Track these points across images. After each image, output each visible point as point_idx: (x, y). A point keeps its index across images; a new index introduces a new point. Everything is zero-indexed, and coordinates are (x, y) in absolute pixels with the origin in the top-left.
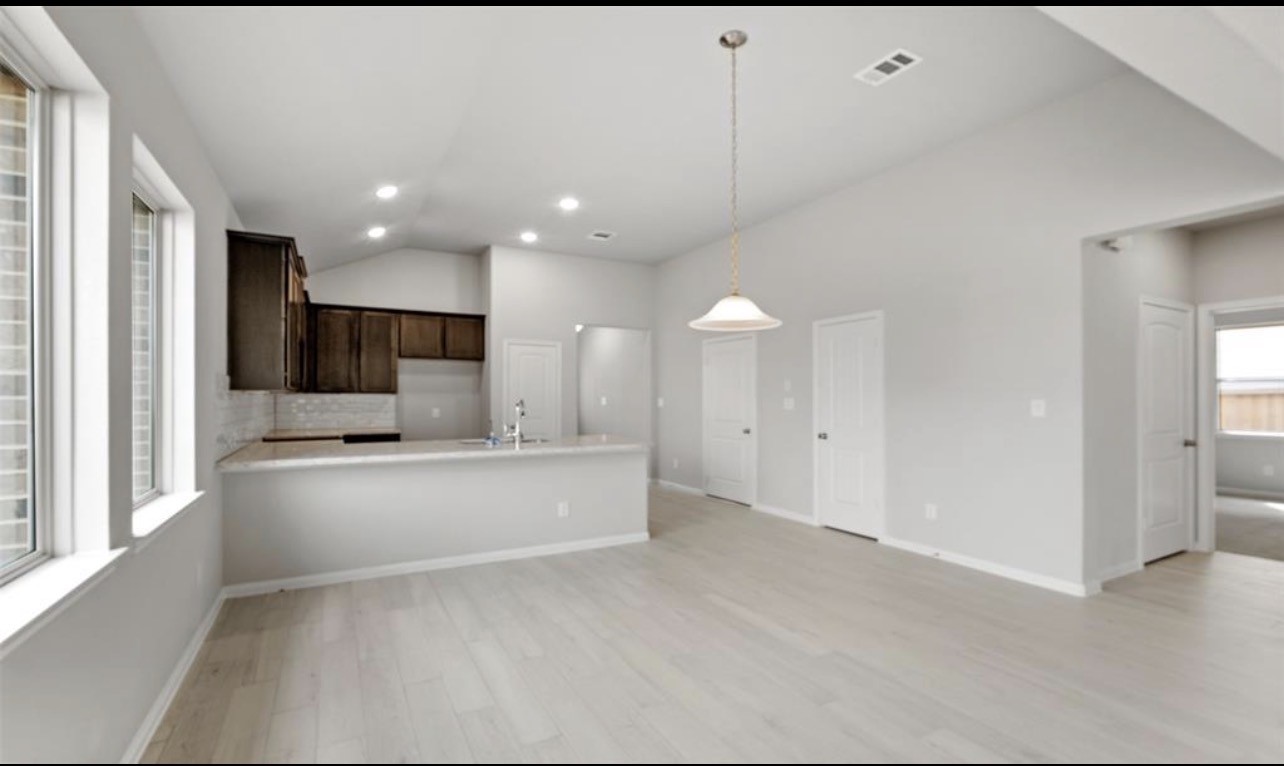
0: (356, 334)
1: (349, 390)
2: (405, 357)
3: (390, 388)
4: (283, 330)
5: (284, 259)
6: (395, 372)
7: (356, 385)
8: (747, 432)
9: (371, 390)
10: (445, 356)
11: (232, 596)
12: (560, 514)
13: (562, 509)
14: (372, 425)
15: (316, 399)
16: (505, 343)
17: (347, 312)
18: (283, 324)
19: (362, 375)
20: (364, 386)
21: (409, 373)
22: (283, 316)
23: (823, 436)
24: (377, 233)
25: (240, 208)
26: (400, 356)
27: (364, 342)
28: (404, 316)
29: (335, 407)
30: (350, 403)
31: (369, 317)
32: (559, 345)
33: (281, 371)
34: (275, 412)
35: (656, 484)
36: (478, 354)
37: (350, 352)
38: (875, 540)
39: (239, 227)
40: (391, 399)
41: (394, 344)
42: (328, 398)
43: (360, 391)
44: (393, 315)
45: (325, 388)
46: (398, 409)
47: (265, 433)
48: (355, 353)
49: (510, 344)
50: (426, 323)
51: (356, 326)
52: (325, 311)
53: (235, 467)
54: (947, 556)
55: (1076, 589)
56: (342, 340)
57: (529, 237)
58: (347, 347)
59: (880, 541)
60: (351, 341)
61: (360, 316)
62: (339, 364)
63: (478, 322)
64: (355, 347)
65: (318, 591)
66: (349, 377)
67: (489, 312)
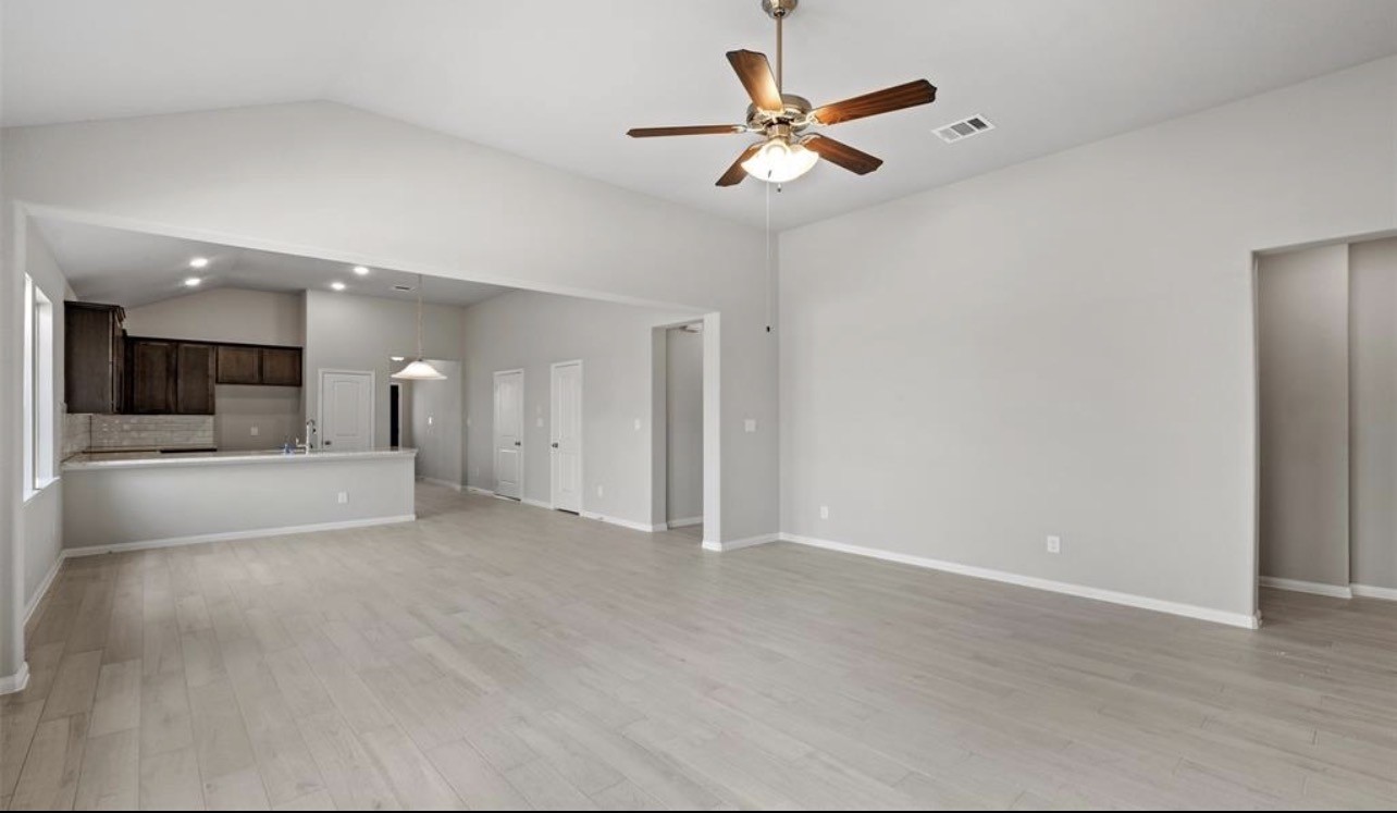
0: (173, 362)
1: (167, 411)
2: (222, 383)
3: (207, 409)
4: (110, 371)
5: (111, 320)
6: (213, 396)
7: (173, 407)
8: (519, 444)
9: (187, 412)
10: (262, 383)
11: (71, 556)
12: (340, 501)
13: (342, 498)
14: (191, 442)
15: (134, 419)
16: (320, 371)
17: (165, 344)
18: (110, 366)
19: (179, 399)
20: (181, 407)
21: (224, 396)
22: (110, 360)
23: (556, 445)
24: (193, 282)
25: (73, 284)
26: (217, 382)
27: (181, 370)
28: (221, 348)
29: (152, 427)
30: (166, 422)
31: (187, 348)
32: (373, 374)
33: (111, 399)
34: (90, 431)
35: (466, 490)
36: (296, 381)
37: (167, 379)
38: (577, 514)
39: (73, 299)
40: (210, 419)
41: (212, 372)
42: (147, 418)
43: (177, 413)
44: (211, 347)
45: (141, 410)
46: (216, 428)
47: (84, 449)
48: (171, 380)
49: (324, 373)
50: (244, 355)
51: (174, 356)
52: (142, 343)
53: (73, 466)
54: (607, 519)
55: (648, 528)
56: (160, 368)
57: (338, 286)
58: (164, 374)
59: (581, 515)
60: (168, 370)
61: (177, 347)
62: (158, 390)
63: (297, 354)
64: (172, 374)
65: (141, 552)
66: (166, 400)
67: (305, 344)
